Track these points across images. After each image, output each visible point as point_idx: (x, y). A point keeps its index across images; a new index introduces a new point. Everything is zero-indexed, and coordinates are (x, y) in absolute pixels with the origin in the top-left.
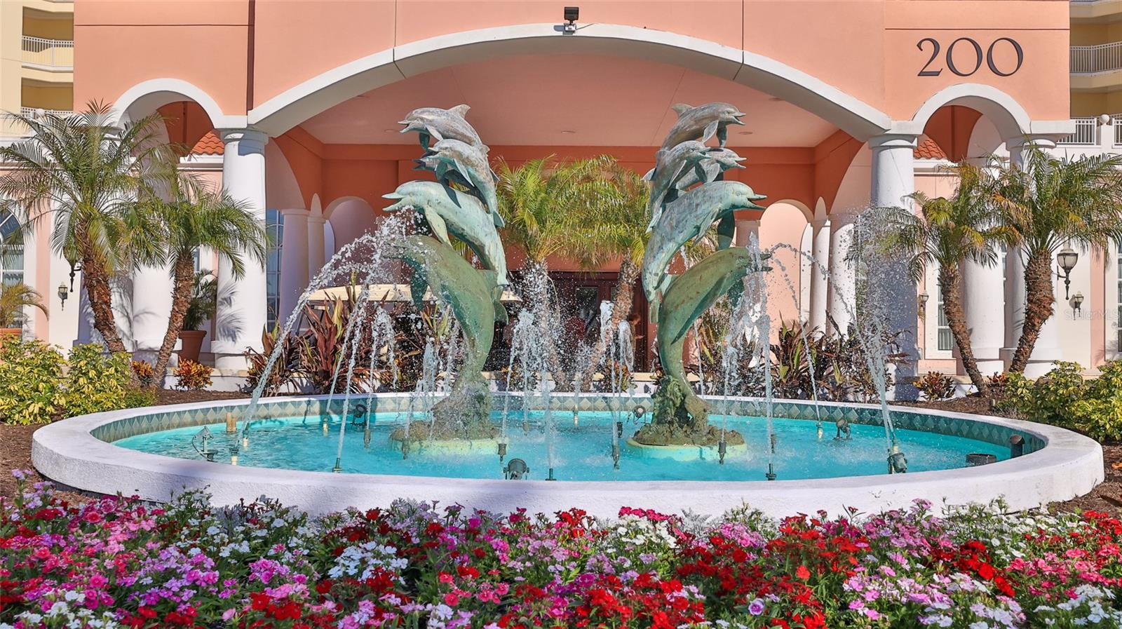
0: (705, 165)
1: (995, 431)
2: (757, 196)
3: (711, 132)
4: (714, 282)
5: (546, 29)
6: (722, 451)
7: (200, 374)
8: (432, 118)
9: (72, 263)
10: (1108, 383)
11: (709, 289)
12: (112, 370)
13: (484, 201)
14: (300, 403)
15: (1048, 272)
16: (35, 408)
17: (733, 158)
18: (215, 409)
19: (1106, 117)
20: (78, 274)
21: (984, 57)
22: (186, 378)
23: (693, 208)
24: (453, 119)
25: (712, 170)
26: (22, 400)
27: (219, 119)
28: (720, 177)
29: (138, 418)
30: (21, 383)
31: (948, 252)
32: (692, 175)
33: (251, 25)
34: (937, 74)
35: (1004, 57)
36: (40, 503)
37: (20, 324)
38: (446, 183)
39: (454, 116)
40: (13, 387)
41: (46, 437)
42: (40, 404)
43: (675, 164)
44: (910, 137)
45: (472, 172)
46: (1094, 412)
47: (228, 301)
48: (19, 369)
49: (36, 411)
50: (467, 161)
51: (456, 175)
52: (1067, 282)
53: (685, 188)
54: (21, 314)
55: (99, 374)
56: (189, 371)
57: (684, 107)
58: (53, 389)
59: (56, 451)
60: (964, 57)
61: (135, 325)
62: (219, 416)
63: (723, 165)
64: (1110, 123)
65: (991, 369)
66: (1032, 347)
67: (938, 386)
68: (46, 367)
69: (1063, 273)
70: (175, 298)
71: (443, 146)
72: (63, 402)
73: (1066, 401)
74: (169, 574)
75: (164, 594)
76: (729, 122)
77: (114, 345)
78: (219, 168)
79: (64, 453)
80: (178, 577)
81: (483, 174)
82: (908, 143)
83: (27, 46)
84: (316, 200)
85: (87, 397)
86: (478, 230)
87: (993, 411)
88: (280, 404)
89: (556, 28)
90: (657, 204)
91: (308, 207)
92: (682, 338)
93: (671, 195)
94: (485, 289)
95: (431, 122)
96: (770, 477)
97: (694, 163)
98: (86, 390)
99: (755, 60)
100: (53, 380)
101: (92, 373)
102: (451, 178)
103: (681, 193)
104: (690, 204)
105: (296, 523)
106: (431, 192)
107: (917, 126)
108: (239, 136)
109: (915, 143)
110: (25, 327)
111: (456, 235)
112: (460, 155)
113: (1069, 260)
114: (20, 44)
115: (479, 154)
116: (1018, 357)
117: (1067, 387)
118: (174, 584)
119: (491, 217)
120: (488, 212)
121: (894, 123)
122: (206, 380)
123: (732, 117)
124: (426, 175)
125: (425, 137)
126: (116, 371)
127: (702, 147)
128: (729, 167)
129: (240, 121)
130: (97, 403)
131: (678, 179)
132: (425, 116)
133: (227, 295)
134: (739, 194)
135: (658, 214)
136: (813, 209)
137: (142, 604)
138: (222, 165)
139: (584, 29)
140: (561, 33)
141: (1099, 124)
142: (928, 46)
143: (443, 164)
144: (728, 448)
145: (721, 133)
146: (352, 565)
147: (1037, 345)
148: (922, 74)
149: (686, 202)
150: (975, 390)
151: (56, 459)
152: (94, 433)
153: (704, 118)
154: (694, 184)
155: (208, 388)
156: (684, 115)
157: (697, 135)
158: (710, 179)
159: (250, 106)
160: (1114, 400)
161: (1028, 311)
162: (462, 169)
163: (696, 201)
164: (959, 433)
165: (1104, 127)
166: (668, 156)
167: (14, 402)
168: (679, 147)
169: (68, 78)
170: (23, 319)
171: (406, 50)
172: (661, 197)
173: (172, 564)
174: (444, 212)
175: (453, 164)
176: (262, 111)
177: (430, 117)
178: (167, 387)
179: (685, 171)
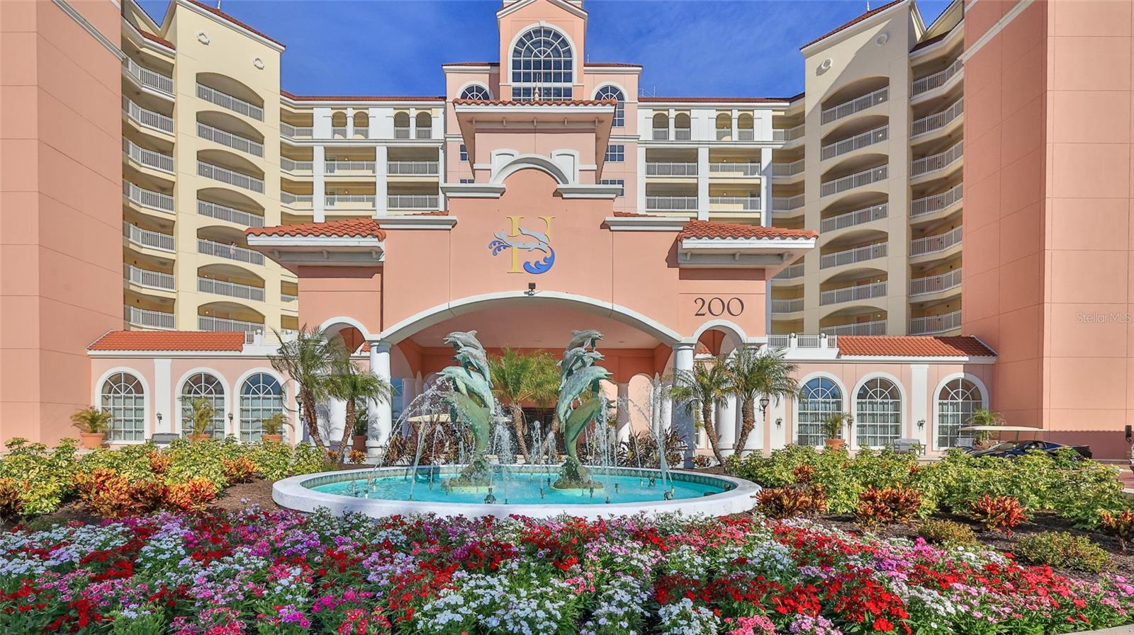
0: (585, 359)
1: (719, 482)
2: (608, 373)
3: (588, 343)
4: (590, 413)
5: (520, 293)
6: (591, 490)
7: (360, 456)
8: (459, 336)
9: (300, 404)
10: (773, 460)
11: (587, 417)
12: (315, 454)
13: (483, 375)
14: (403, 470)
15: (753, 408)
16: (278, 472)
17: (597, 355)
18: (363, 472)
19: (793, 334)
20: (302, 409)
21: (726, 307)
22: (354, 458)
23: (579, 379)
24: (469, 337)
25: (589, 361)
26: (272, 468)
27: (368, 336)
28: (593, 364)
29: (325, 477)
30: (271, 461)
31: (706, 398)
32: (579, 363)
33: (382, 291)
34: (704, 315)
35: (735, 307)
36: (253, 513)
37: (281, 433)
38: (466, 367)
39: (470, 336)
40: (268, 463)
41: (277, 486)
42: (281, 470)
43: (571, 358)
44: (691, 345)
45: (477, 362)
46: (766, 473)
47: (375, 422)
48: (271, 454)
49: (279, 474)
50: (475, 357)
51: (470, 363)
52: (764, 413)
53: (576, 370)
54: (282, 428)
55: (309, 456)
56: (355, 455)
57: (576, 332)
58: (286, 464)
59: (281, 491)
60: (717, 307)
61: (331, 434)
62: (365, 476)
63: (594, 359)
64: (795, 337)
65: (728, 453)
66: (745, 443)
67: (702, 461)
68: (283, 453)
69: (762, 408)
70: (347, 420)
71: (464, 350)
72: (291, 469)
73: (755, 468)
74: (297, 542)
75: (294, 551)
76: (597, 339)
77: (319, 443)
78: (368, 358)
79: (285, 493)
80: (302, 543)
81: (483, 363)
82: (689, 347)
83: (283, 299)
84: (419, 373)
85: (303, 467)
86: (481, 389)
87: (726, 473)
88: (394, 470)
89: (525, 293)
90: (564, 377)
91: (415, 377)
92: (576, 440)
93: (570, 373)
94: (485, 417)
95: (458, 339)
96: (607, 502)
97: (580, 358)
98: (302, 464)
99: (618, 308)
100: (287, 459)
101: (306, 456)
102: (467, 365)
103: (575, 372)
104: (579, 377)
105: (364, 521)
106: (459, 372)
107: (694, 339)
108: (377, 344)
109: (694, 348)
110: (284, 434)
111: (471, 393)
112: (471, 354)
113: (765, 403)
114: (280, 299)
115: (481, 354)
116: (739, 448)
117: (755, 461)
118: (299, 546)
119: (487, 383)
120: (486, 380)
121: (683, 338)
122: (363, 459)
123: (597, 336)
124: (457, 364)
125: (456, 346)
126: (317, 455)
127: (584, 351)
128: (597, 359)
129: (378, 337)
130: (308, 470)
131: (573, 365)
132: (456, 336)
133: (374, 419)
134: (601, 372)
135: (564, 381)
136: (654, 377)
137: (286, 555)
138: (369, 357)
139: (538, 293)
140: (527, 295)
141: (790, 337)
142: (700, 302)
143: (464, 358)
144: (594, 490)
145: (593, 343)
146: (382, 539)
147: (747, 442)
148: (697, 315)
149: (577, 376)
150: (719, 463)
151: (281, 495)
152: (303, 484)
153: (585, 337)
154: (580, 368)
155: (364, 463)
156: (576, 335)
157: (581, 345)
158: (588, 366)
159: (382, 330)
160: (775, 468)
161: (744, 426)
162: (472, 360)
163: (581, 376)
164: (705, 483)
165: (792, 339)
166: (569, 354)
167: (268, 470)
168: (574, 350)
169: (296, 315)
170: (283, 431)
171: (455, 303)
172: (566, 373)
173: (300, 538)
174: (466, 382)
175: (468, 358)
176: (388, 332)
177: (458, 336)
178: (345, 462)
179: (575, 362)
